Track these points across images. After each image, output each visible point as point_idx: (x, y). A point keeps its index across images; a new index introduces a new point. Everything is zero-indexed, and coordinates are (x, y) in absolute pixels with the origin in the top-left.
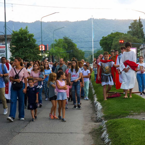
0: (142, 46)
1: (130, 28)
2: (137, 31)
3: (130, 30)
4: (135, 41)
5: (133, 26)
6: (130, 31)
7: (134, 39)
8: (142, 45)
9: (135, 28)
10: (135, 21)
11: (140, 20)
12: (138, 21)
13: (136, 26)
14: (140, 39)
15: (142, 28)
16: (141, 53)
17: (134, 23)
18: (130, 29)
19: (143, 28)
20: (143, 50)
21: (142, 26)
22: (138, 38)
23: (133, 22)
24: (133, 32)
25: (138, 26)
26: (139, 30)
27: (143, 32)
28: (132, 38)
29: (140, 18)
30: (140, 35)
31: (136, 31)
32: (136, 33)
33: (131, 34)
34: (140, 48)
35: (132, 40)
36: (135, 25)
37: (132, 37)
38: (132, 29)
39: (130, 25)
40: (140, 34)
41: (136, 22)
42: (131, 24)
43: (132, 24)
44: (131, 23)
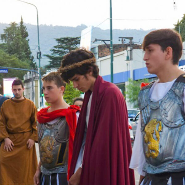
0: (28, 76)
1: (2, 39)
2: (18, 44)
3: (4, 42)
4: (14, 65)
5: (8, 35)
6: (4, 44)
7: (14, 60)
8: (28, 73)
9: (12, 39)
10: (13, 24)
11: (22, 23)
12: (19, 25)
13: (15, 35)
14: (23, 61)
15: (27, 39)
16: (27, 88)
17: (10, 28)
18: (4, 40)
19: (29, 40)
20: (31, 83)
21: (26, 35)
22: (20, 58)
23: (9, 26)
24: (10, 47)
25: (18, 35)
26: (22, 43)
27: (29, 48)
28: (8, 58)
29: (22, 19)
30: (24, 54)
31: (16, 45)
32: (16, 48)
33: (6, 51)
34: (25, 78)
35: (9, 62)
36: (13, 33)
37: (8, 55)
38: (7, 40)
39: (3, 33)
40: (22, 51)
41: (15, 28)
42: (4, 30)
43: (7, 30)
44: (6, 28)
